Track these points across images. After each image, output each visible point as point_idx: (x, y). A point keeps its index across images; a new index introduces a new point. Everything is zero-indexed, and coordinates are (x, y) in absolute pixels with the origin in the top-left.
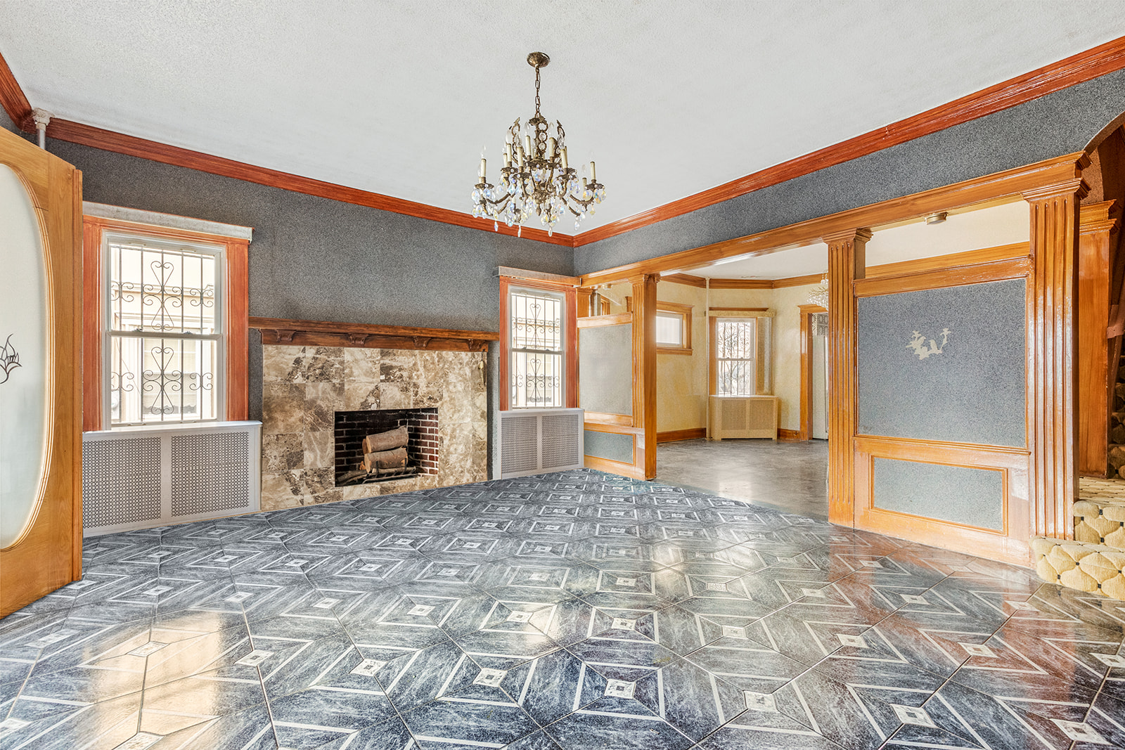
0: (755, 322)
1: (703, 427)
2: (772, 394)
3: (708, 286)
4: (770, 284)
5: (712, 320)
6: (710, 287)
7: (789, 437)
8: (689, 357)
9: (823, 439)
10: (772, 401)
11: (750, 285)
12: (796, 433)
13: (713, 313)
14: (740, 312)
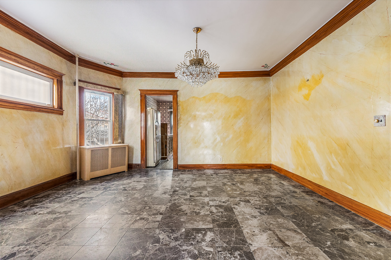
0: (111, 96)
1: (74, 171)
2: (123, 143)
3: (77, 63)
4: (121, 74)
5: (81, 89)
6: (79, 65)
7: (134, 168)
8: (61, 116)
9: (152, 167)
10: (125, 147)
11: (109, 71)
12: (138, 165)
13: (82, 84)
14: (103, 87)
